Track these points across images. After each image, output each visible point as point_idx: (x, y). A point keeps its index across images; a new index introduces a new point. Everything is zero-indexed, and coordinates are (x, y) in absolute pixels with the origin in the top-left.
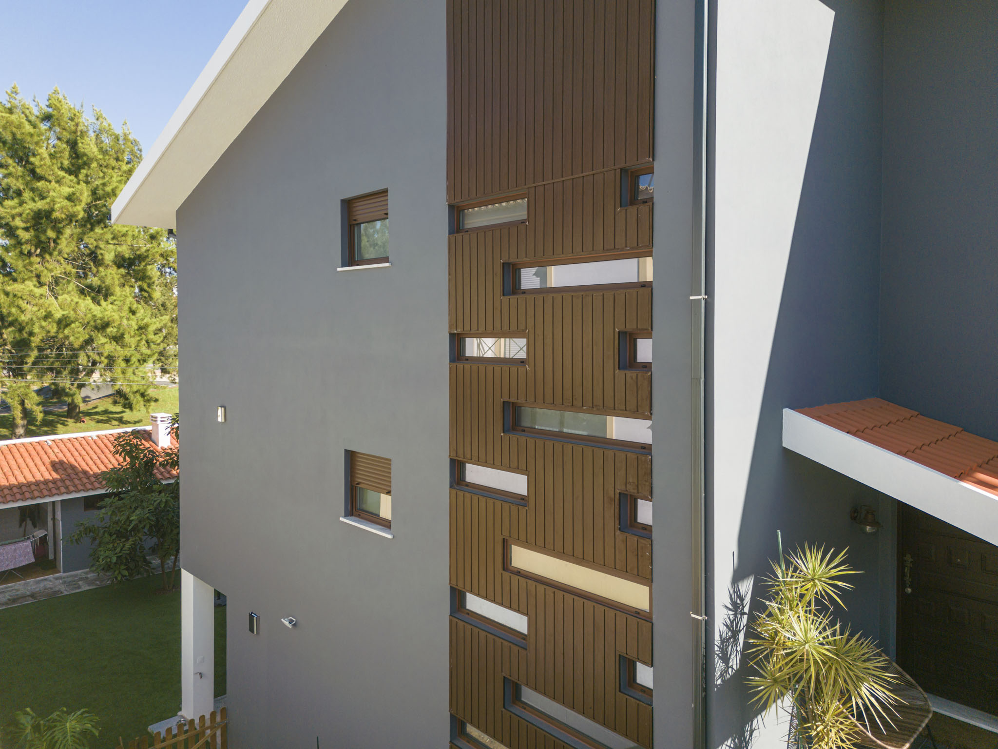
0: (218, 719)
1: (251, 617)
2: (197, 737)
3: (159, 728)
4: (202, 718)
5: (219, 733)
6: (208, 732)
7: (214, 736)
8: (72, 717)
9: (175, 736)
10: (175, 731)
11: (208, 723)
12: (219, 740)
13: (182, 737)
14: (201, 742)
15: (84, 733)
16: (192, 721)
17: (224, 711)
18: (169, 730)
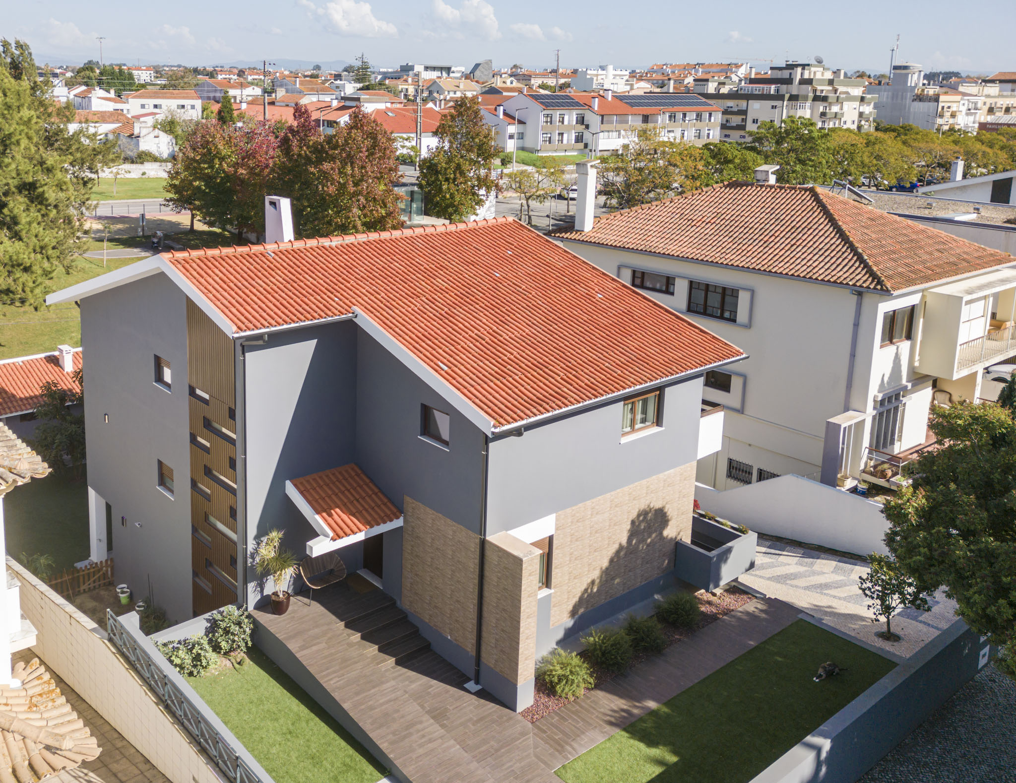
0: (109, 563)
1: (123, 518)
2: (99, 571)
3: (79, 565)
4: (101, 562)
5: (109, 569)
6: (104, 568)
7: (107, 571)
8: (42, 558)
9: (89, 569)
10: (89, 567)
11: (104, 564)
12: (109, 573)
13: (92, 570)
14: (101, 573)
15: (49, 565)
16: (97, 563)
17: (112, 560)
18: (86, 566)
